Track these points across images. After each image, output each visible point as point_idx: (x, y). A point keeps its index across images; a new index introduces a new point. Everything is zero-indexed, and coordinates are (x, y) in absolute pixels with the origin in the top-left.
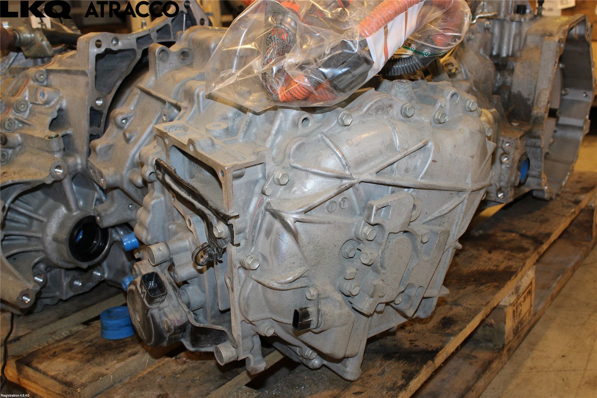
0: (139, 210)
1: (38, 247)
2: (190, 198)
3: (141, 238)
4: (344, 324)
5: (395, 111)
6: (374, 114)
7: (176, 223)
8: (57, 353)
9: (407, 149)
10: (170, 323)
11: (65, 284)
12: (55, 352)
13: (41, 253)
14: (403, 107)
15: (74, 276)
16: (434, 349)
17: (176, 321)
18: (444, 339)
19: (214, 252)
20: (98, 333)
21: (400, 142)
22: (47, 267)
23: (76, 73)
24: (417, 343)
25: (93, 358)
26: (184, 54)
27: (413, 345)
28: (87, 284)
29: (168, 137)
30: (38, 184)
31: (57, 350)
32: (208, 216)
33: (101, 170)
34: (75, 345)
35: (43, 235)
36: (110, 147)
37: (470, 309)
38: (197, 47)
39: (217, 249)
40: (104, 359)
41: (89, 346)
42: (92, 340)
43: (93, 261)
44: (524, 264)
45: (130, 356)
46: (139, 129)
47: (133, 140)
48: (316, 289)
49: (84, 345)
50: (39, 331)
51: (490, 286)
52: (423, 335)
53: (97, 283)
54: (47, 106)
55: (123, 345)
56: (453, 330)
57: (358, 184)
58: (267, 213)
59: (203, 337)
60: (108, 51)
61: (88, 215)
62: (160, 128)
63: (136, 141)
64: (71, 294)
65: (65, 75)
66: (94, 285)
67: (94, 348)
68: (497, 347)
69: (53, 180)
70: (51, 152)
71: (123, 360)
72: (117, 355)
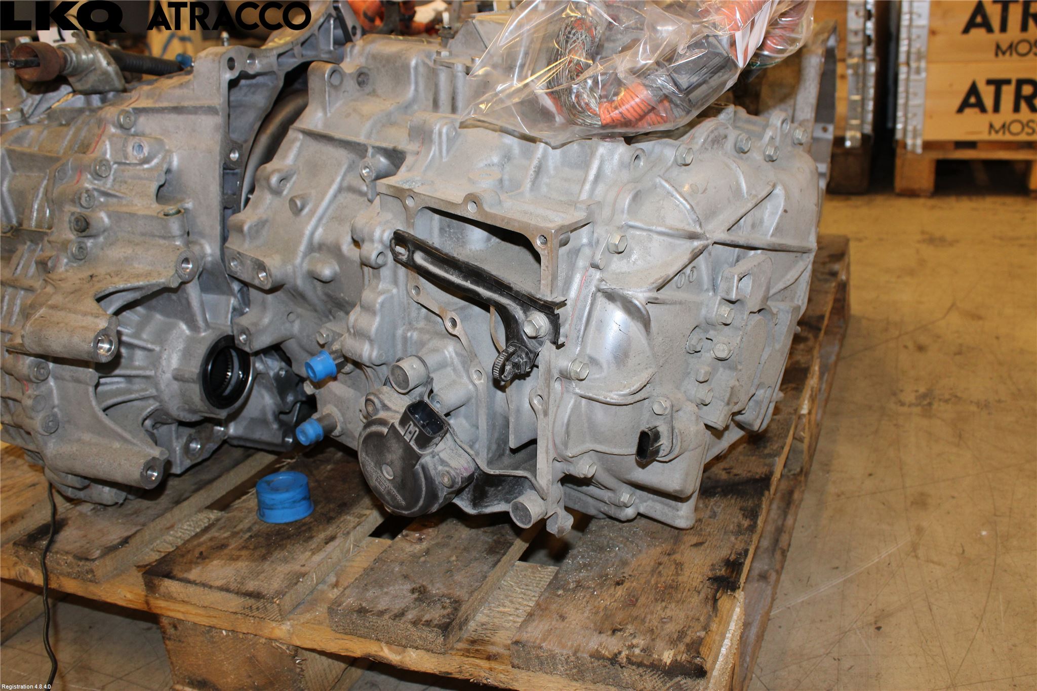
0: (352, 314)
1: (148, 393)
2: (468, 284)
3: (361, 356)
4: (699, 446)
5: (729, 145)
6: (710, 148)
7: (416, 329)
8: (204, 554)
9: (756, 196)
10: (455, 474)
11: (177, 448)
12: (201, 553)
13: (151, 401)
14: (737, 138)
15: (190, 435)
16: (763, 476)
17: (463, 470)
18: (768, 461)
19: (523, 359)
20: (253, 517)
21: (748, 187)
22: (156, 423)
23: (196, 110)
24: (735, 471)
25: (269, 553)
26: (362, 78)
27: (731, 474)
28: (207, 446)
29: (412, 194)
30: (155, 289)
31: (202, 549)
32: (508, 307)
33: (261, 259)
34: (227, 538)
35: (155, 373)
36: (261, 224)
37: (779, 421)
38: (384, 66)
39: (527, 354)
40: (288, 552)
41: (251, 536)
42: (250, 529)
43: (232, 407)
44: (812, 357)
45: (327, 543)
46: (313, 192)
47: (306, 211)
48: (668, 398)
49: (241, 537)
50: (152, 525)
51: (787, 388)
52: (737, 461)
53: (220, 443)
54: (146, 166)
55: (304, 528)
56: (772, 449)
57: (711, 246)
58: (599, 294)
59: (491, 491)
60: (244, 75)
61: (225, 334)
62: (394, 184)
63: (312, 212)
64: (188, 463)
65: (173, 116)
66: (216, 447)
67: (261, 539)
68: (792, 472)
69: (180, 281)
70: (169, 237)
71: (318, 549)
72: (305, 544)
